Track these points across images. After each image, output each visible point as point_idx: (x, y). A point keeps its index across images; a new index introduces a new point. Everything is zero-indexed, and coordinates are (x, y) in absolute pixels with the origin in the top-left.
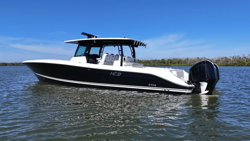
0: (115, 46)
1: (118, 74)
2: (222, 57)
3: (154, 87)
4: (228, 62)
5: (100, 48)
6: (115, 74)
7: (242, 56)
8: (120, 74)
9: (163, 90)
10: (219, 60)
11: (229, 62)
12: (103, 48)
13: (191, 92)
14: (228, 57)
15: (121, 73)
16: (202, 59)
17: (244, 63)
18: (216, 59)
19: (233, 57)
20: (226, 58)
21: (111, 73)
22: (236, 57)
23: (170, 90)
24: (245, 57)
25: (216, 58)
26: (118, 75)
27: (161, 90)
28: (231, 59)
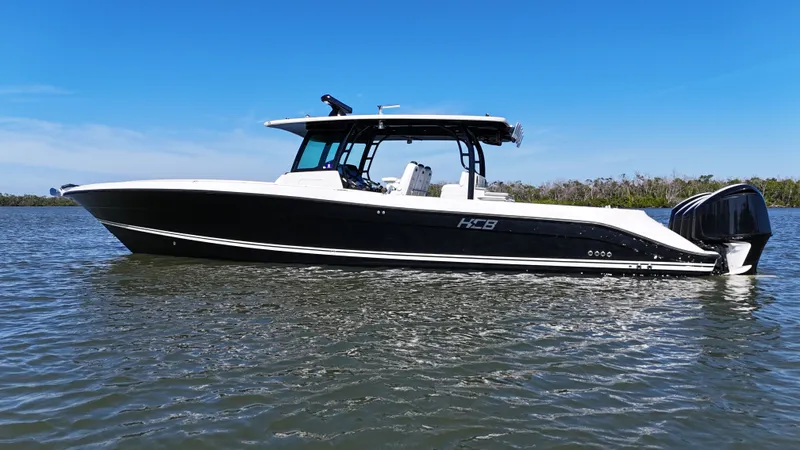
0: (409, 142)
1: (487, 224)
2: (566, 182)
3: (606, 258)
4: (583, 197)
5: (364, 145)
6: (476, 225)
7: (619, 180)
8: (493, 226)
9: (634, 267)
10: (561, 191)
11: (586, 197)
12: (373, 147)
13: (711, 269)
14: (583, 181)
15: (496, 222)
16: (513, 186)
17: (626, 200)
18: (552, 187)
19: (596, 181)
20: (577, 183)
21: (462, 222)
22: (604, 182)
23: (654, 268)
24: (627, 183)
25: (552, 184)
26: (485, 228)
27: (627, 267)
28: (591, 186)
